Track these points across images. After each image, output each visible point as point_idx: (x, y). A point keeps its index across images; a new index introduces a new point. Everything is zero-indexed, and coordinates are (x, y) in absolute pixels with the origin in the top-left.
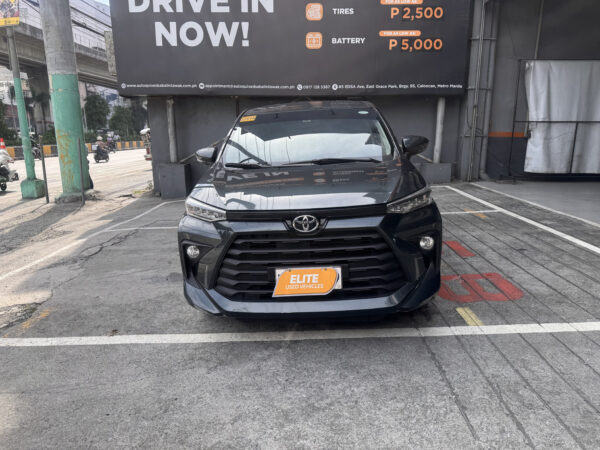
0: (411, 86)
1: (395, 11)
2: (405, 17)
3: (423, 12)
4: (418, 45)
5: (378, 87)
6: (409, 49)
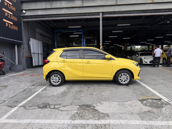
0: (12, 40)
1: (6, 14)
2: (9, 17)
3: (13, 17)
4: (13, 27)
5: (4, 38)
6: (11, 28)
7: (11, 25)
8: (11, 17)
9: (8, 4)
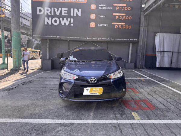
1: (117, 17)
2: (120, 19)
3: (125, 17)
4: (124, 27)
5: (112, 39)
6: (121, 28)
7: (122, 25)
8: (122, 18)
9: (121, 7)
